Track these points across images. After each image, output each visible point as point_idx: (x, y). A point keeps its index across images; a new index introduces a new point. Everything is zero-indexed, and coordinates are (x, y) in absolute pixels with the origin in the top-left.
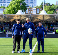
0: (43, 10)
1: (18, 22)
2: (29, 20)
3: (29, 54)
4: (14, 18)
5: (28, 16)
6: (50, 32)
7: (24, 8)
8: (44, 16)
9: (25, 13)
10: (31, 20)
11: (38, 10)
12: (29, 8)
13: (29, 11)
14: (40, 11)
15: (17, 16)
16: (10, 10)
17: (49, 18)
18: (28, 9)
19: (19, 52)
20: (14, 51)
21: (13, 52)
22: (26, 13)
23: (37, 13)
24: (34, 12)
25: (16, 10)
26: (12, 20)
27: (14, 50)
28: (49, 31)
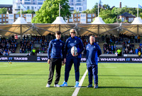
0: (97, 16)
1: (57, 37)
2: (74, 33)
3: (75, 89)
4: (50, 29)
5: (72, 26)
6: (110, 53)
7: (66, 12)
8: (99, 26)
9: (67, 21)
10: (78, 34)
11: (89, 16)
12: (74, 12)
13: (74, 18)
14: (92, 18)
15: (55, 26)
16: (43, 17)
17: (108, 29)
18: (72, 16)
19: (58, 86)
20: (50, 84)
21: (48, 85)
22: (69, 22)
23: (87, 22)
24: (83, 20)
25: (53, 16)
26: (46, 33)
27: (50, 82)
28: (107, 51)
